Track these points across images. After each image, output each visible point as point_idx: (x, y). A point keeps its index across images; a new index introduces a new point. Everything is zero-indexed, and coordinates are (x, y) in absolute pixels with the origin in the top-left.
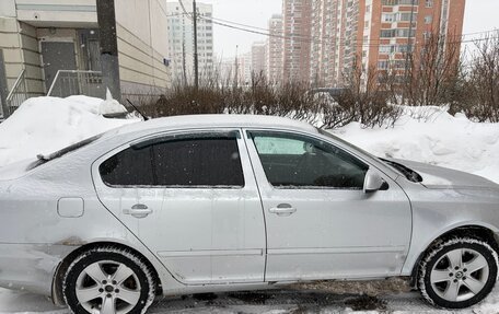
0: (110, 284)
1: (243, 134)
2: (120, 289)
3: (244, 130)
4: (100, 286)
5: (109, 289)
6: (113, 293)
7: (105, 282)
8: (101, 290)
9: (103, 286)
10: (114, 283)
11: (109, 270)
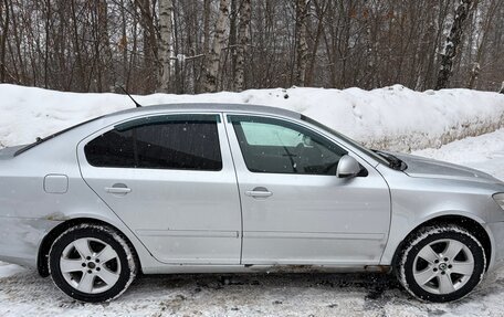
0: (94, 261)
1: (224, 118)
2: (102, 268)
3: (225, 115)
4: (83, 260)
5: (91, 266)
6: (94, 271)
7: (89, 258)
8: (84, 265)
9: (87, 262)
10: (98, 261)
11: (96, 248)
